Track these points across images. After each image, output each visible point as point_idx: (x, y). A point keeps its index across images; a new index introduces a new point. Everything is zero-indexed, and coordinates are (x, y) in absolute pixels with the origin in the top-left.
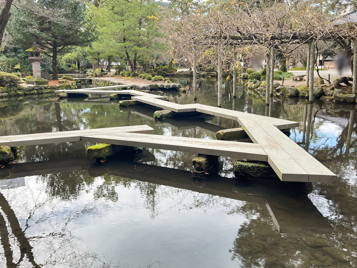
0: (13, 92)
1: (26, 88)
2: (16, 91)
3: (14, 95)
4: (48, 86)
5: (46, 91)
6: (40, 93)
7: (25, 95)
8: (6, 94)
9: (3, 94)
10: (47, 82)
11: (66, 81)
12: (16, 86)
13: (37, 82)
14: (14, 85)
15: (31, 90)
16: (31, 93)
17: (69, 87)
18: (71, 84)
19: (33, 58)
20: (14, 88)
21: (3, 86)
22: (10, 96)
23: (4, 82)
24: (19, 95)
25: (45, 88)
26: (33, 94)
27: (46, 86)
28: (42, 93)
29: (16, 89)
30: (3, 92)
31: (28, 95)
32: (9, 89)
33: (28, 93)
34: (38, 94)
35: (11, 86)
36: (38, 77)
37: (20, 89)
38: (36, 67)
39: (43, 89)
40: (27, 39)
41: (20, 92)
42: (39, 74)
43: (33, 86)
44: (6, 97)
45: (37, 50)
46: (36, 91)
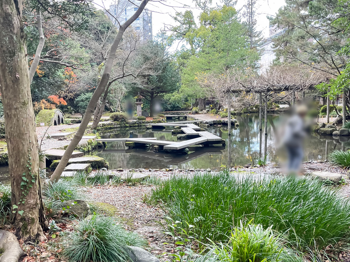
0: (123, 125)
1: (131, 122)
2: (125, 124)
3: (124, 126)
4: (145, 121)
5: (144, 125)
6: (140, 126)
7: (130, 126)
8: (119, 126)
9: (117, 126)
10: (145, 118)
11: (158, 118)
12: (125, 121)
13: (138, 118)
14: (124, 120)
15: (134, 124)
16: (134, 125)
17: (160, 122)
18: (162, 120)
19: (137, 103)
20: (124, 122)
21: (118, 121)
22: (121, 127)
23: (118, 118)
24: (127, 127)
25: (143, 122)
26: (135, 126)
27: (143, 121)
28: (141, 126)
29: (125, 123)
30: (117, 125)
31: (132, 126)
32: (121, 123)
33: (132, 125)
34: (138, 126)
35: (122, 121)
36: (140, 115)
37: (127, 123)
38: (139, 108)
39: (141, 123)
40: (135, 90)
41: (127, 125)
42: (141, 113)
43: (135, 121)
44: (119, 127)
45: (139, 98)
46: (137, 124)
